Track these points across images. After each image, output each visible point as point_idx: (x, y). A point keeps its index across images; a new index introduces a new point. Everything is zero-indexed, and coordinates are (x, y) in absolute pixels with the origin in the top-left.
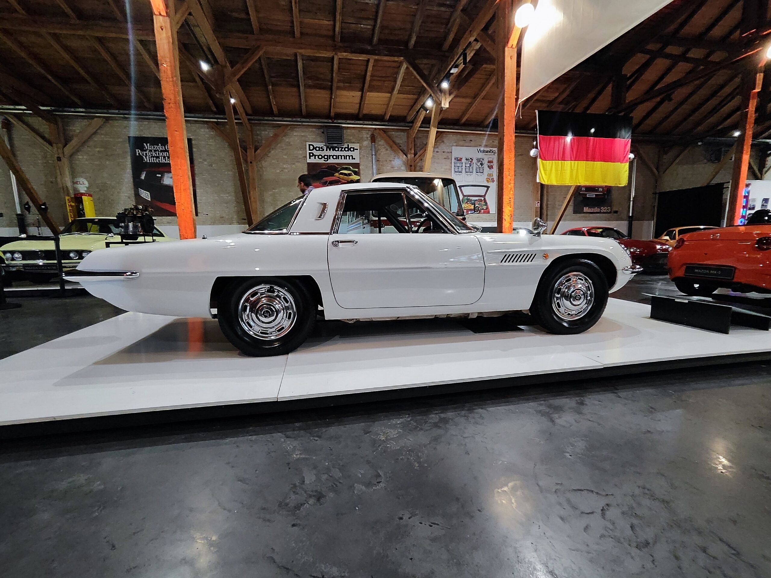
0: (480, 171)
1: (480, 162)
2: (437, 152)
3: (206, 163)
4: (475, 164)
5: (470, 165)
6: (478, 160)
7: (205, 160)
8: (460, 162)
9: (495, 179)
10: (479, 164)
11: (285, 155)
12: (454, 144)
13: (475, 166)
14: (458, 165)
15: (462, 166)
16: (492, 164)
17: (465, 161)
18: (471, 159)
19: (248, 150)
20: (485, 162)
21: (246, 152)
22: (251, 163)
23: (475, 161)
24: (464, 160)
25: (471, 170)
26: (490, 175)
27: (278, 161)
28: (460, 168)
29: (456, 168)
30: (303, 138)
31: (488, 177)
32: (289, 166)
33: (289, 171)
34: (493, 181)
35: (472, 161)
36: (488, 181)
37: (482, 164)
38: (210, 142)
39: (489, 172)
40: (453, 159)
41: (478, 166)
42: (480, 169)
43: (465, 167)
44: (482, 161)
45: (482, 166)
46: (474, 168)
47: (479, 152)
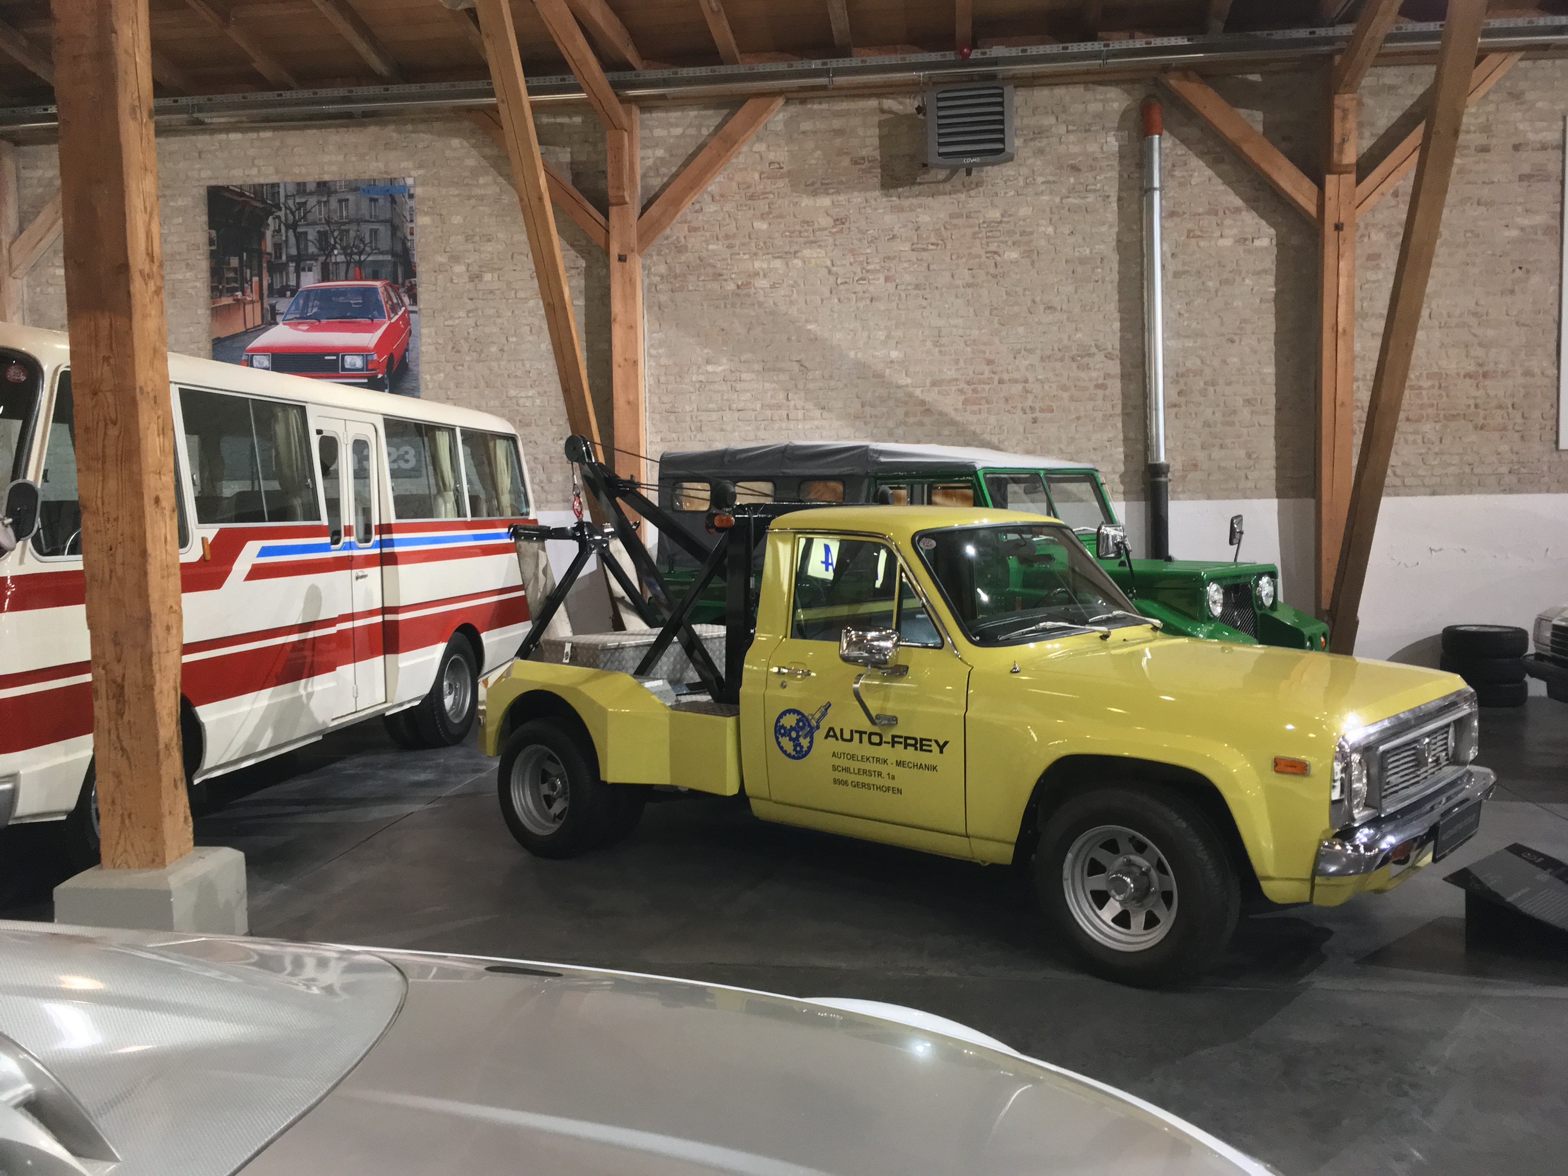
2: (1485, 149)
3: (459, 269)
7: (455, 258)
11: (763, 217)
19: (613, 211)
21: (607, 217)
22: (622, 259)
27: (730, 246)
30: (838, 141)
32: (778, 264)
33: (773, 286)
38: (478, 186)
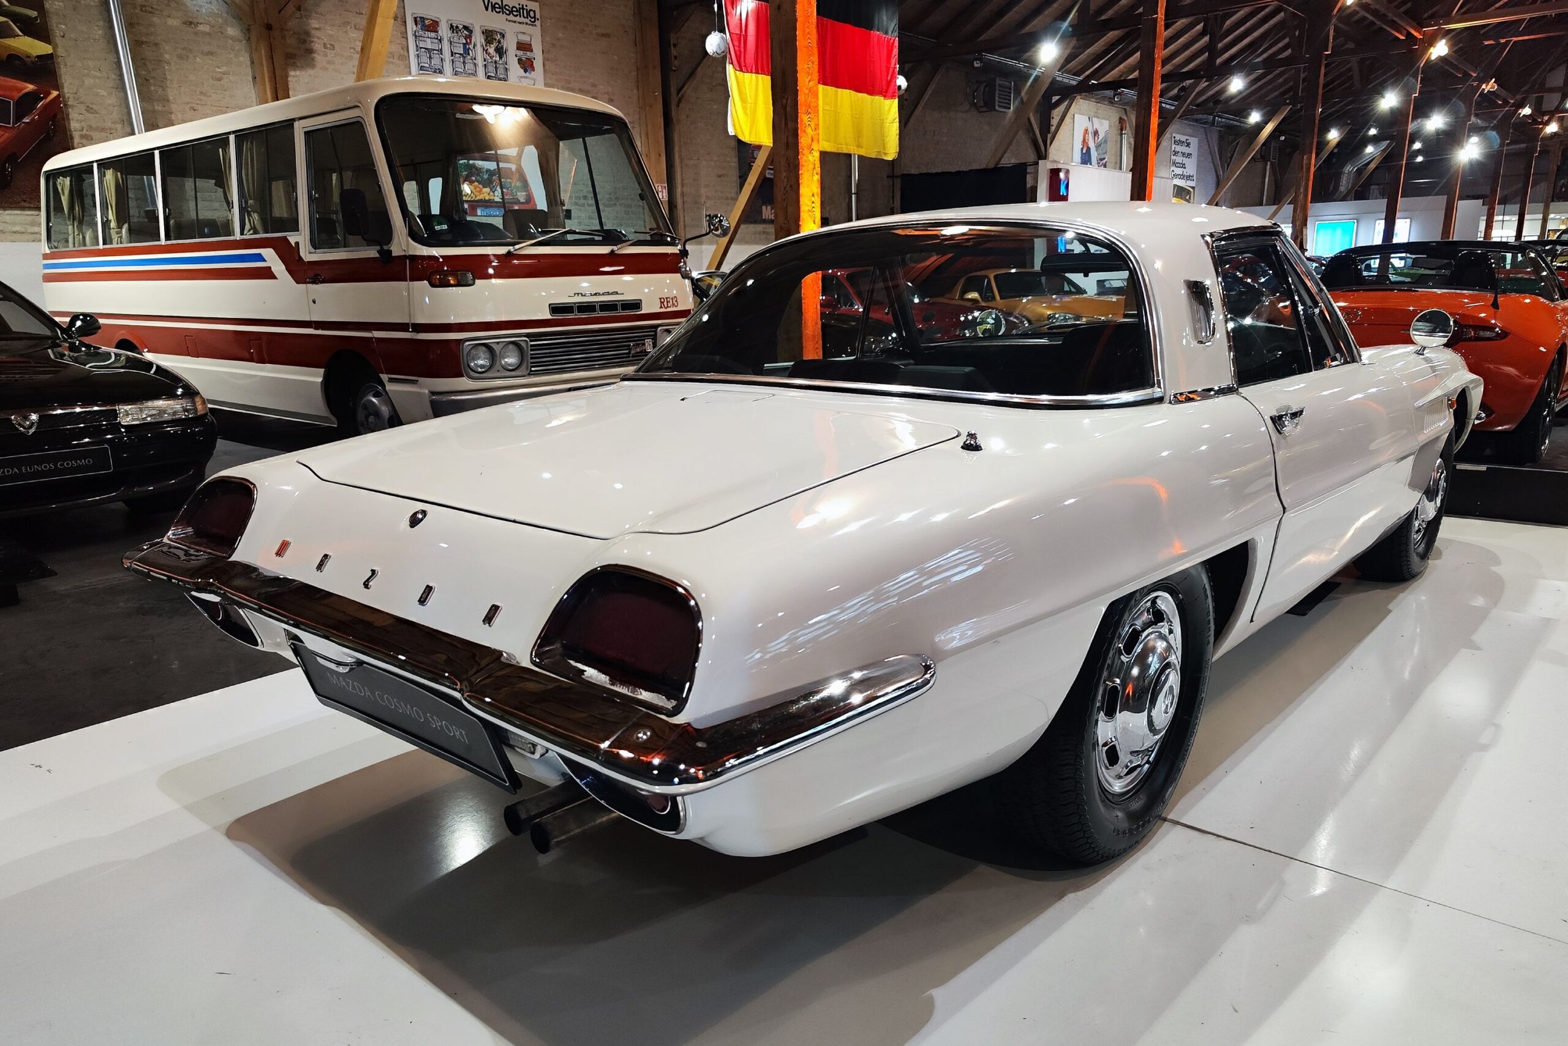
1: (495, 45)
4: (479, 49)
5: (467, 51)
6: (489, 36)
8: (433, 35)
10: (491, 50)
13: (479, 54)
14: (428, 44)
15: (441, 51)
16: (529, 55)
17: (450, 32)
18: (465, 28)
20: (510, 44)
23: (478, 39)
24: (444, 31)
25: (469, 66)
28: (436, 61)
29: (423, 53)
35: (470, 37)
37: (500, 51)
40: (410, 25)
41: (489, 54)
42: (496, 68)
43: (452, 54)
44: (499, 42)
45: (501, 58)
46: (480, 62)
47: (487, 9)
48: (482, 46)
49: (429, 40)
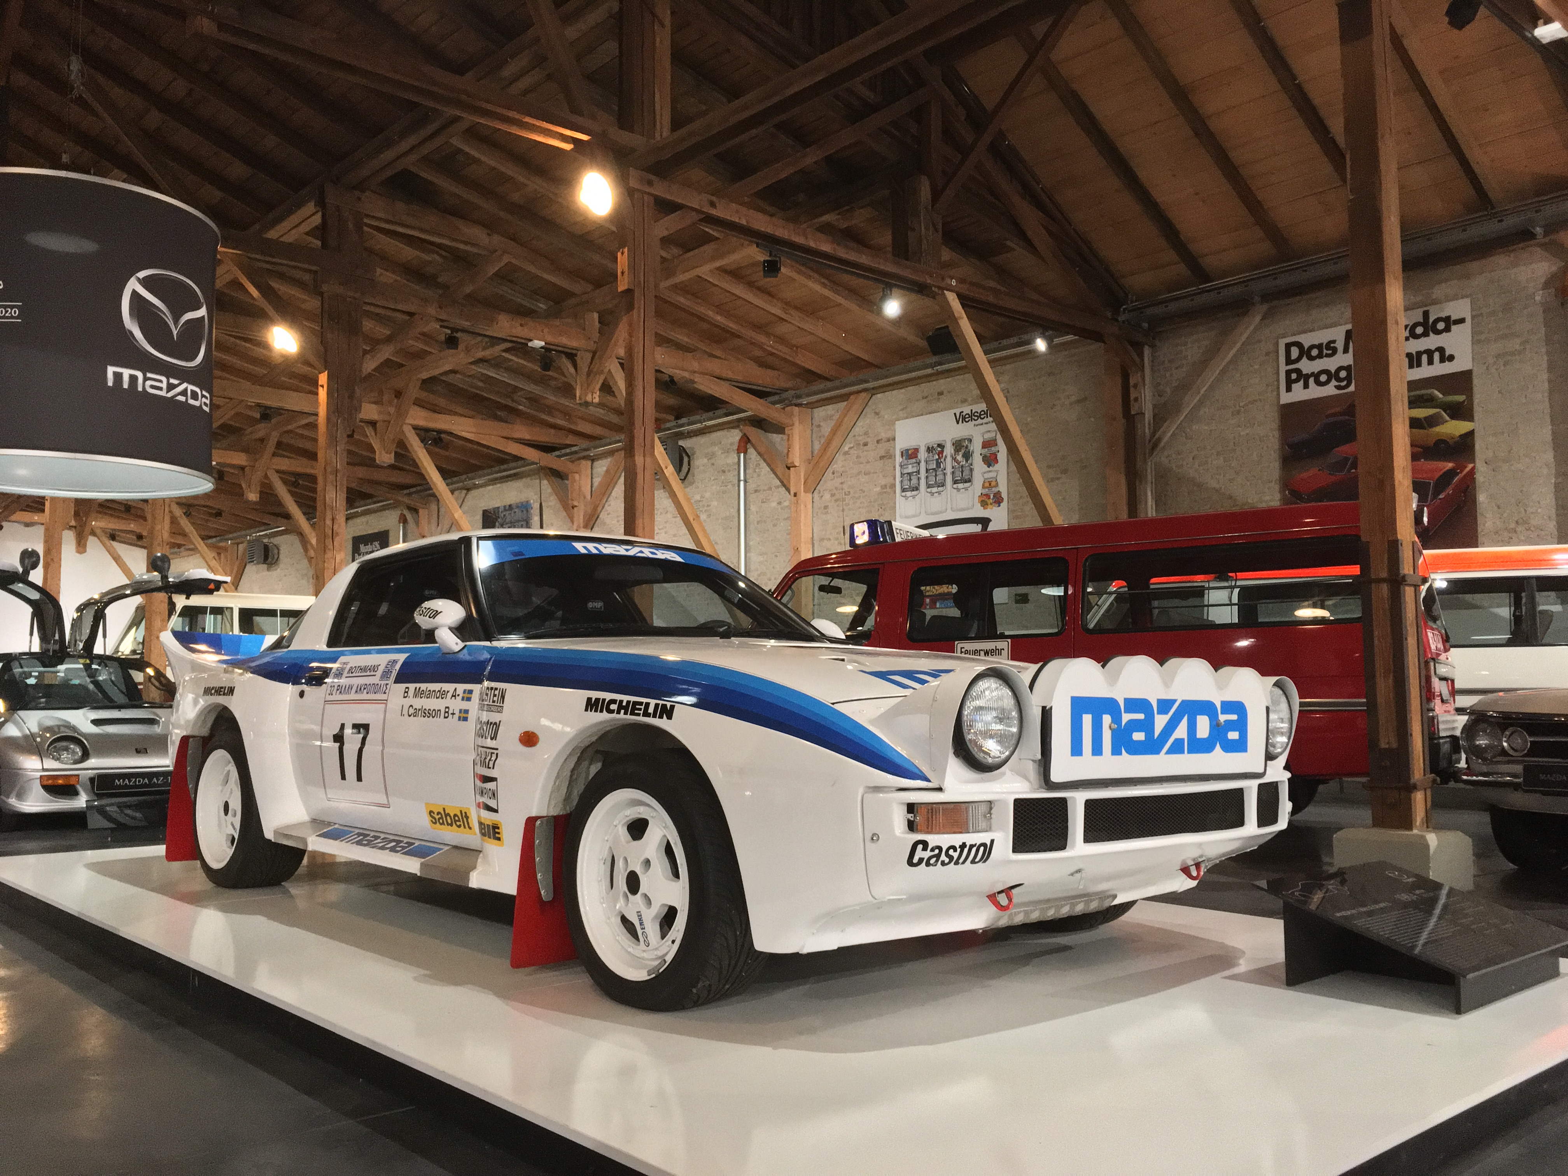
0: (964, 479)
1: (961, 454)
4: (949, 459)
5: (938, 464)
6: (959, 445)
8: (914, 460)
9: (1004, 495)
10: (959, 457)
12: (901, 414)
13: (949, 464)
14: (910, 469)
15: (918, 472)
16: (993, 449)
17: (925, 455)
18: (939, 445)
20: (977, 448)
23: (949, 450)
24: (922, 455)
25: (940, 477)
26: (989, 484)
28: (914, 481)
29: (906, 477)
31: (985, 491)
34: (998, 500)
35: (942, 452)
36: (984, 504)
37: (967, 456)
39: (986, 476)
40: (898, 459)
41: (958, 463)
42: (962, 472)
43: (927, 471)
44: (967, 447)
45: (967, 461)
46: (949, 470)
47: (958, 423)
48: (952, 456)
49: (910, 466)
